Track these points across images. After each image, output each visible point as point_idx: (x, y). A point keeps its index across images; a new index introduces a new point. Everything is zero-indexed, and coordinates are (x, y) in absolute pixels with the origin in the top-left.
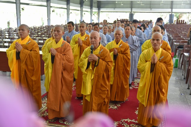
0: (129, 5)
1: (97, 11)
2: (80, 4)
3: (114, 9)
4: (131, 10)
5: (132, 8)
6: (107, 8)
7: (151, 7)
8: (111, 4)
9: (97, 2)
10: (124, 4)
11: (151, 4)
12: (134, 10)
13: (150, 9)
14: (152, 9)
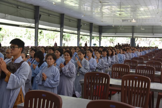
0: (131, 30)
1: (98, 35)
2: (77, 28)
3: (115, 33)
4: (133, 35)
5: (133, 33)
6: (108, 33)
7: (154, 32)
8: (112, 29)
9: (98, 27)
10: (126, 29)
11: (153, 29)
12: (135, 35)
13: (152, 34)
14: (154, 34)
